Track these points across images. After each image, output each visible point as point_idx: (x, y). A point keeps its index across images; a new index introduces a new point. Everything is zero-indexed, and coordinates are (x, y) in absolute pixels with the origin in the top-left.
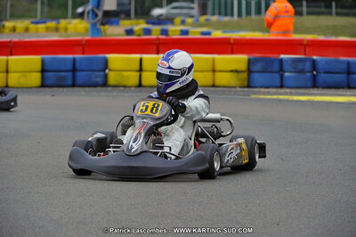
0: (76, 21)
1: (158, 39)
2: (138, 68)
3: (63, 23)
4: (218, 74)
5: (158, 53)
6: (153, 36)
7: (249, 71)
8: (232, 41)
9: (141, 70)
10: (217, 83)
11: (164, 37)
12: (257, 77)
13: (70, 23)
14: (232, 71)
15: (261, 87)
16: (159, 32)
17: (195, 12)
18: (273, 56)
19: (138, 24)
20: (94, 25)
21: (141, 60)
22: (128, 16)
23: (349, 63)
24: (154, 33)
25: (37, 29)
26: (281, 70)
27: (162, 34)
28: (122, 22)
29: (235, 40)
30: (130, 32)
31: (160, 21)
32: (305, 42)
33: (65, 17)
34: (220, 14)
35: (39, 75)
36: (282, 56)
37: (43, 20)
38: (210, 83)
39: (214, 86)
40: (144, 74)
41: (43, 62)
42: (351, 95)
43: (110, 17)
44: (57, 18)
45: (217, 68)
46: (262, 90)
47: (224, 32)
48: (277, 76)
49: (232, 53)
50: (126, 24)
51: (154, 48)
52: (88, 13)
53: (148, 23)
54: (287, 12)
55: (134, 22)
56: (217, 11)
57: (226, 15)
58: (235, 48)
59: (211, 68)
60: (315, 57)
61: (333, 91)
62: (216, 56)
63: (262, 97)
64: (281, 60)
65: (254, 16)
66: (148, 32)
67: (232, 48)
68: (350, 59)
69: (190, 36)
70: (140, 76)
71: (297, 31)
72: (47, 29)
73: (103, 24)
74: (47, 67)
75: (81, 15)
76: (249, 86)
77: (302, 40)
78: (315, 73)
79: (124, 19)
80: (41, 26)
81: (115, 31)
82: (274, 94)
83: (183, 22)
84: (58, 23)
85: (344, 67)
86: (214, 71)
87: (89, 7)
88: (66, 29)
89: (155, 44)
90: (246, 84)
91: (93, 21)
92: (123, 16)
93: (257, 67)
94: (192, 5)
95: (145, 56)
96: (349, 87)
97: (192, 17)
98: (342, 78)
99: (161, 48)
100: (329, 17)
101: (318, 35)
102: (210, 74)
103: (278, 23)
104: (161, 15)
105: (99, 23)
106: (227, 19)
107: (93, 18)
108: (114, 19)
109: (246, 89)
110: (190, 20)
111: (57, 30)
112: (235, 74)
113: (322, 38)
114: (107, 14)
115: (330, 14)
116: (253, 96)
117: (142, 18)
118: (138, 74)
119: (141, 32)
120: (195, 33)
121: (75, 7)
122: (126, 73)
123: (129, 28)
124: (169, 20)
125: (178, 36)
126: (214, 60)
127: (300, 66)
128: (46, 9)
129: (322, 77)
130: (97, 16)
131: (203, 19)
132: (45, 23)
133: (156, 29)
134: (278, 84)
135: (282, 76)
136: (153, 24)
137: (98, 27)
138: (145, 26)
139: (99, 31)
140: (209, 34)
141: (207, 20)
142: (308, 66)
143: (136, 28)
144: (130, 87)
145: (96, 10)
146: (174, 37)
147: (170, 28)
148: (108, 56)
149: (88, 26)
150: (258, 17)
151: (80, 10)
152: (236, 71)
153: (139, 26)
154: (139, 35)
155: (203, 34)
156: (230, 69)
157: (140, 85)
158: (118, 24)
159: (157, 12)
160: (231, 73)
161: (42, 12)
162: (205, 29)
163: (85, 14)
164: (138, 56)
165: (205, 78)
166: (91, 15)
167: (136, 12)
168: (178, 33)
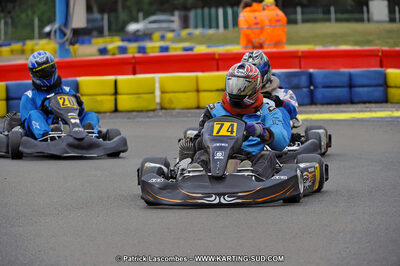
0: (44, 42)
1: (134, 58)
2: (113, 91)
3: (29, 44)
4: (202, 94)
5: (134, 73)
6: (129, 55)
8: (217, 57)
9: (116, 93)
10: (202, 104)
11: (140, 55)
13: (37, 44)
14: (218, 90)
16: (136, 50)
17: (176, 25)
19: (112, 42)
20: (62, 45)
21: (116, 82)
22: (101, 33)
23: (350, 75)
24: (130, 51)
27: (139, 52)
28: (94, 41)
29: (220, 55)
30: (103, 51)
31: (136, 37)
32: (300, 54)
33: (31, 38)
34: (203, 27)
35: (4, 103)
36: (274, 71)
37: (6, 43)
38: (195, 105)
39: (199, 107)
40: (119, 97)
41: (8, 89)
42: (353, 112)
43: (80, 35)
44: (23, 39)
45: (201, 87)
47: (209, 47)
49: (218, 70)
50: (99, 42)
51: (130, 68)
52: (55, 32)
53: (123, 40)
54: (278, 21)
55: (108, 39)
56: (200, 24)
57: (210, 27)
58: (220, 63)
59: (195, 88)
60: (311, 70)
61: (334, 107)
62: (200, 74)
66: (123, 50)
67: (218, 65)
68: (352, 70)
69: (171, 53)
70: (116, 100)
71: (291, 41)
72: (12, 51)
73: (72, 44)
74: (12, 95)
75: (48, 35)
77: (297, 52)
78: (312, 88)
79: (97, 37)
81: (87, 51)
83: (163, 38)
84: (24, 45)
85: (345, 80)
86: (198, 91)
87: (56, 26)
89: (130, 63)
91: (61, 41)
92: (95, 33)
94: (172, 18)
95: (120, 78)
96: (352, 102)
97: (173, 31)
98: (343, 92)
99: (138, 68)
100: (327, 24)
101: (315, 44)
102: (195, 93)
104: (138, 31)
105: (67, 43)
106: (211, 31)
107: (61, 38)
108: (86, 38)
110: (170, 35)
111: (23, 52)
113: (319, 48)
114: (77, 32)
115: (329, 20)
117: (116, 35)
118: (113, 98)
119: (116, 51)
120: (175, 49)
121: (42, 26)
122: (99, 98)
123: (102, 46)
125: (157, 54)
126: (197, 78)
127: (295, 81)
128: (10, 30)
129: (320, 93)
130: (65, 35)
131: (184, 33)
132: (9, 45)
133: (132, 47)
136: (129, 41)
137: (67, 47)
138: (120, 44)
139: (68, 51)
140: (191, 49)
141: (190, 34)
142: (304, 80)
143: (110, 47)
144: (105, 112)
145: (64, 29)
146: (152, 54)
147: (149, 45)
148: (79, 79)
149: (56, 46)
151: (47, 29)
152: (222, 90)
153: (114, 43)
154: (114, 54)
155: (185, 49)
156: (215, 87)
157: (116, 110)
158: (90, 42)
159: (133, 27)
160: (217, 93)
161: (6, 33)
162: (187, 45)
163: (52, 34)
164: (112, 78)
165: (189, 99)
166: (58, 34)
167: (110, 29)
168: (157, 50)
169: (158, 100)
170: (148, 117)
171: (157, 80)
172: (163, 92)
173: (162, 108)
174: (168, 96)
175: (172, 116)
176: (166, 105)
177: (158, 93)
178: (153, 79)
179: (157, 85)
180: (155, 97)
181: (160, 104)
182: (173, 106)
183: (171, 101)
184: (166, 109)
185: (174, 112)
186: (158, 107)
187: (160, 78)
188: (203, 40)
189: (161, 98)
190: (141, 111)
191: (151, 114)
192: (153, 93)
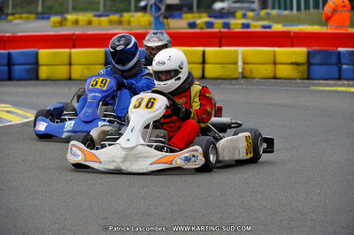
0: (139, 15)
1: (220, 32)
2: (201, 60)
3: (126, 16)
4: (279, 67)
5: (220, 46)
6: (216, 30)
7: (309, 63)
8: (292, 34)
9: (204, 62)
10: (279, 74)
11: (226, 30)
12: (316, 70)
13: (133, 16)
14: (292, 64)
15: (320, 79)
16: (221, 26)
17: (256, 6)
18: (331, 49)
19: (200, 18)
20: (157, 18)
21: (204, 52)
22: (190, 10)
24: (216, 26)
25: (100, 22)
26: (339, 63)
27: (224, 27)
28: (185, 16)
29: (295, 33)
30: (192, 25)
31: (221, 14)
33: (128, 11)
34: (280, 8)
36: (340, 49)
37: (106, 13)
38: (272, 75)
39: (275, 78)
40: (207, 66)
41: (106, 55)
43: (172, 11)
44: (120, 11)
45: (278, 60)
46: (321, 82)
47: (284, 26)
48: (335, 69)
49: (292, 46)
50: (189, 17)
51: (217, 41)
52: (151, 6)
53: (210, 17)
54: (344, 6)
55: (196, 15)
56: (277, 6)
57: (285, 9)
58: (295, 41)
59: (272, 61)
62: (277, 49)
63: (321, 88)
64: (339, 53)
65: (312, 11)
66: (210, 25)
67: (292, 41)
69: (252, 29)
70: (203, 68)
72: (110, 22)
73: (166, 17)
75: (144, 9)
76: (308, 79)
79: (187, 13)
80: (104, 19)
81: (178, 25)
82: (333, 86)
83: (244, 16)
84: (121, 16)
86: (275, 63)
87: (152, 1)
88: (129, 22)
89: (217, 37)
90: (306, 76)
91: (156, 15)
92: (185, 9)
93: (316, 60)
95: (208, 49)
97: (253, 10)
99: (223, 41)
102: (272, 66)
103: (335, 17)
104: (223, 9)
105: (162, 17)
106: (287, 12)
107: (156, 12)
108: (176, 13)
109: (306, 81)
110: (250, 14)
111: (120, 23)
112: (296, 66)
114: (170, 7)
116: (312, 88)
117: (205, 12)
118: (201, 66)
119: (204, 26)
120: (255, 26)
123: (191, 21)
124: (230, 13)
125: (239, 30)
126: (274, 52)
128: (109, 2)
130: (160, 9)
131: (263, 13)
132: (107, 16)
133: (218, 23)
134: (337, 76)
135: (340, 69)
136: (215, 17)
138: (207, 19)
139: (162, 24)
140: (270, 27)
141: (268, 14)
143: (199, 22)
145: (158, 4)
146: (236, 30)
147: (232, 21)
149: (152, 19)
150: (315, 11)
151: (143, 4)
152: (296, 64)
153: (202, 19)
154: (202, 28)
155: (264, 27)
156: (291, 61)
157: (203, 77)
158: (180, 17)
159: (218, 6)
160: (292, 66)
161: (105, 5)
162: (266, 23)
163: (149, 8)
164: (201, 49)
165: (266, 70)
166: (153, 9)
167: (198, 6)
168: (240, 26)
169: (240, 70)
170: (232, 84)
171: (240, 53)
172: (245, 63)
173: (244, 77)
174: (248, 67)
175: (252, 84)
176: (247, 75)
177: (240, 63)
178: (237, 51)
179: (240, 57)
180: (237, 67)
181: (242, 73)
182: (253, 76)
183: (251, 71)
184: (246, 78)
185: (254, 81)
186: (240, 76)
187: (242, 51)
188: (279, 20)
189: (243, 69)
190: (226, 79)
191: (234, 82)
192: (236, 63)
